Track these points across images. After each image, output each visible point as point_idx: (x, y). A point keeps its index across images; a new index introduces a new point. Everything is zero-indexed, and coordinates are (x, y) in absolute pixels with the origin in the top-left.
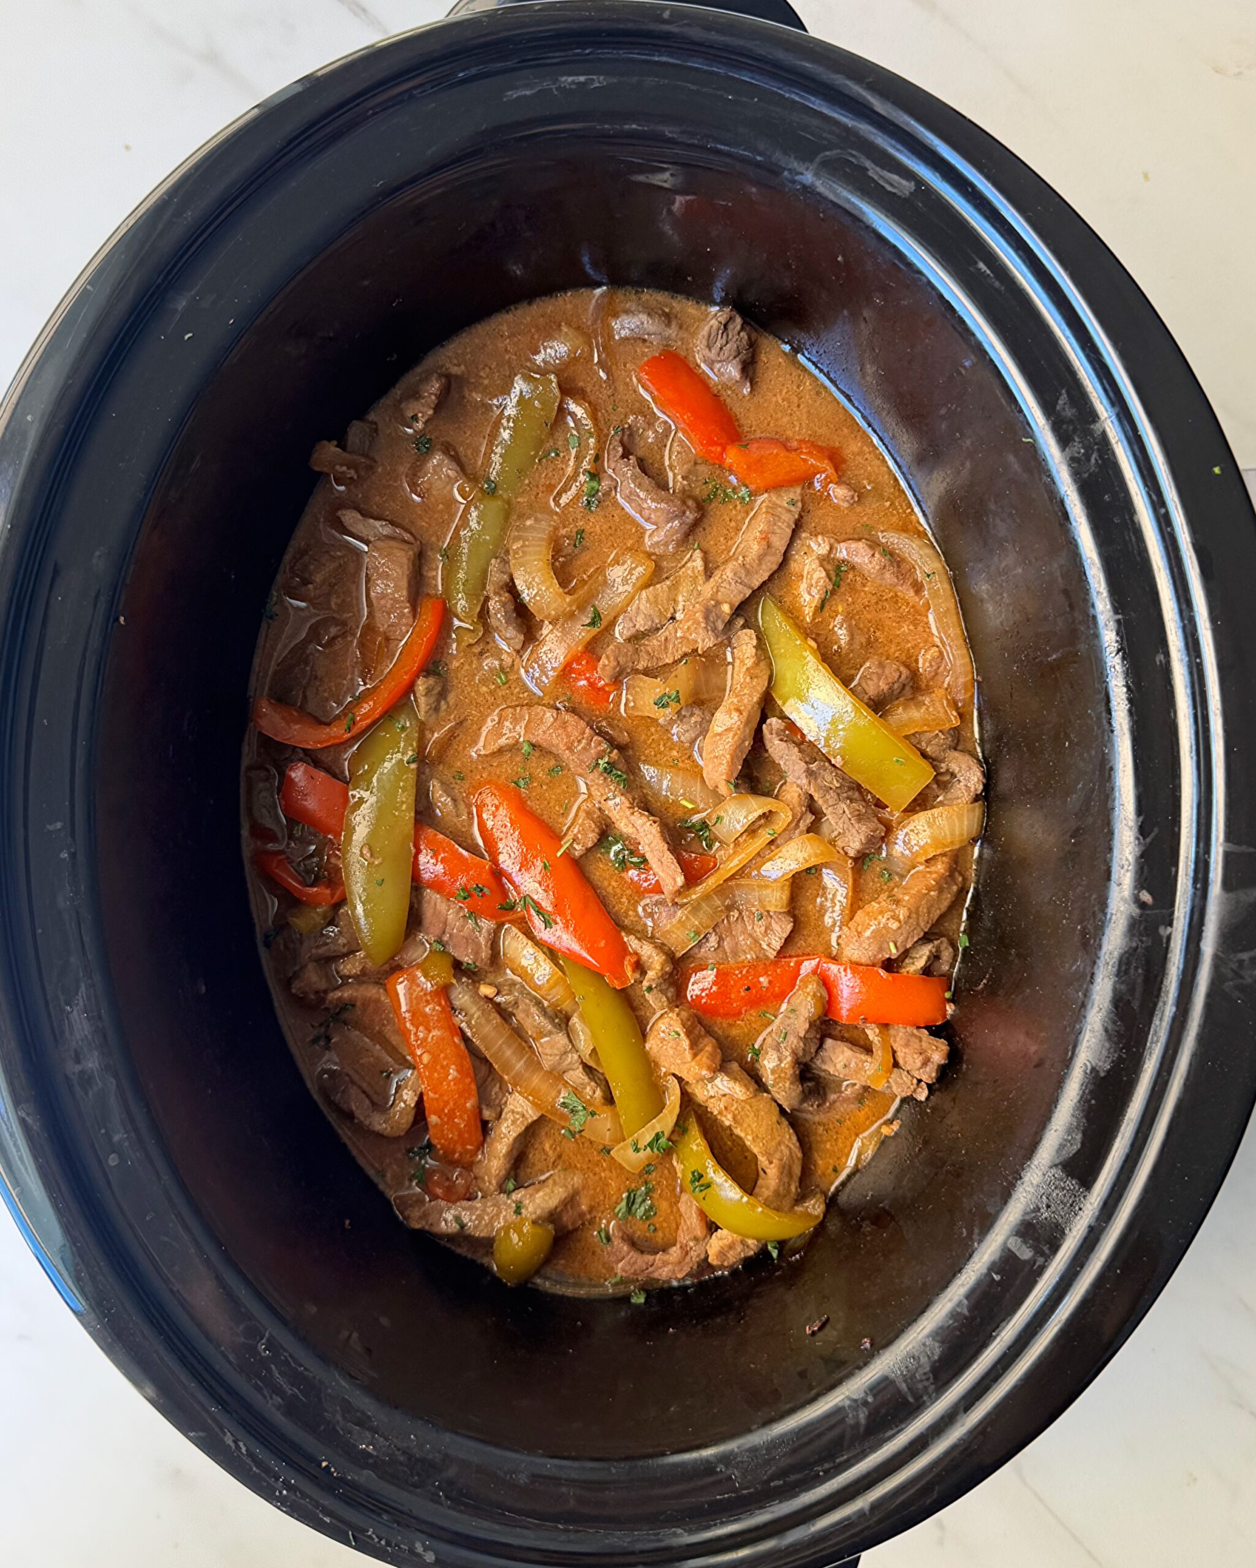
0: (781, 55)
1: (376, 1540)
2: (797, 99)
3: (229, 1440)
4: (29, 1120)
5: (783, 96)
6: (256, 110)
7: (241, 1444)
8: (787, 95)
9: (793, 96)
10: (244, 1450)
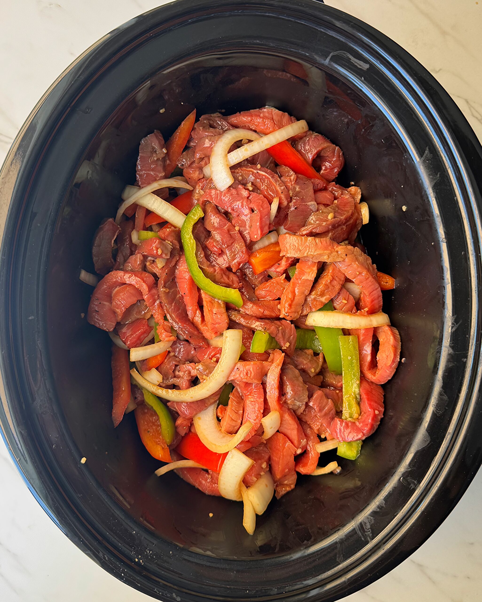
0: (317, 13)
1: (158, 592)
2: (323, 31)
3: (101, 555)
4: (23, 432)
5: (317, 30)
6: (109, 35)
7: (106, 556)
8: (319, 29)
9: (322, 30)
10: (107, 559)
